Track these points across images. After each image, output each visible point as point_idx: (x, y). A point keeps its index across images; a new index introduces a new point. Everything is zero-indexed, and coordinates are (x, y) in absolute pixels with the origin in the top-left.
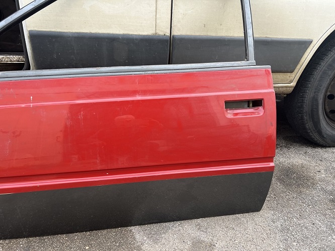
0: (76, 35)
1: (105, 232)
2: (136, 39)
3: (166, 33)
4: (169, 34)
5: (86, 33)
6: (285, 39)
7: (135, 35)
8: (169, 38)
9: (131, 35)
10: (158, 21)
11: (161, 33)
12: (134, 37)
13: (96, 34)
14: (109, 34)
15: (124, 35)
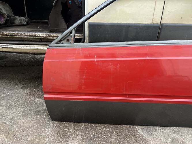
0: (111, 24)
1: (122, 126)
2: (141, 26)
3: (158, 22)
4: (159, 23)
5: (116, 23)
7: (141, 24)
9: (139, 24)
10: (154, 16)
11: (155, 23)
13: (120, 23)
14: (127, 23)
15: (135, 24)
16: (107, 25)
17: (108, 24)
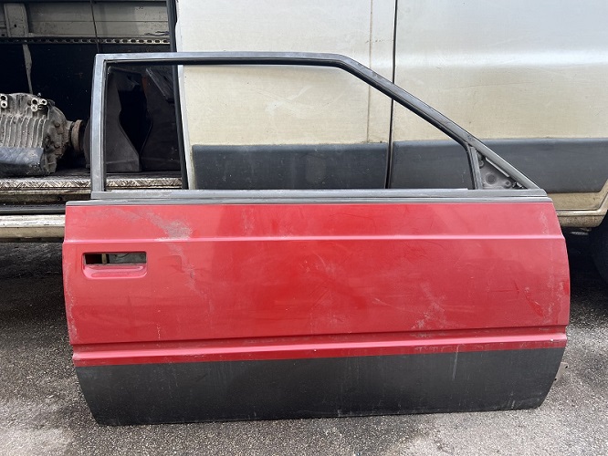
0: (255, 149)
2: (339, 151)
3: (383, 139)
4: (387, 142)
5: (269, 146)
6: (580, 140)
7: (338, 145)
8: (387, 147)
9: (332, 145)
10: (371, 124)
11: (376, 140)
12: (336, 149)
13: (282, 146)
14: (299, 145)
15: (320, 146)
16: (245, 152)
17: (247, 150)
